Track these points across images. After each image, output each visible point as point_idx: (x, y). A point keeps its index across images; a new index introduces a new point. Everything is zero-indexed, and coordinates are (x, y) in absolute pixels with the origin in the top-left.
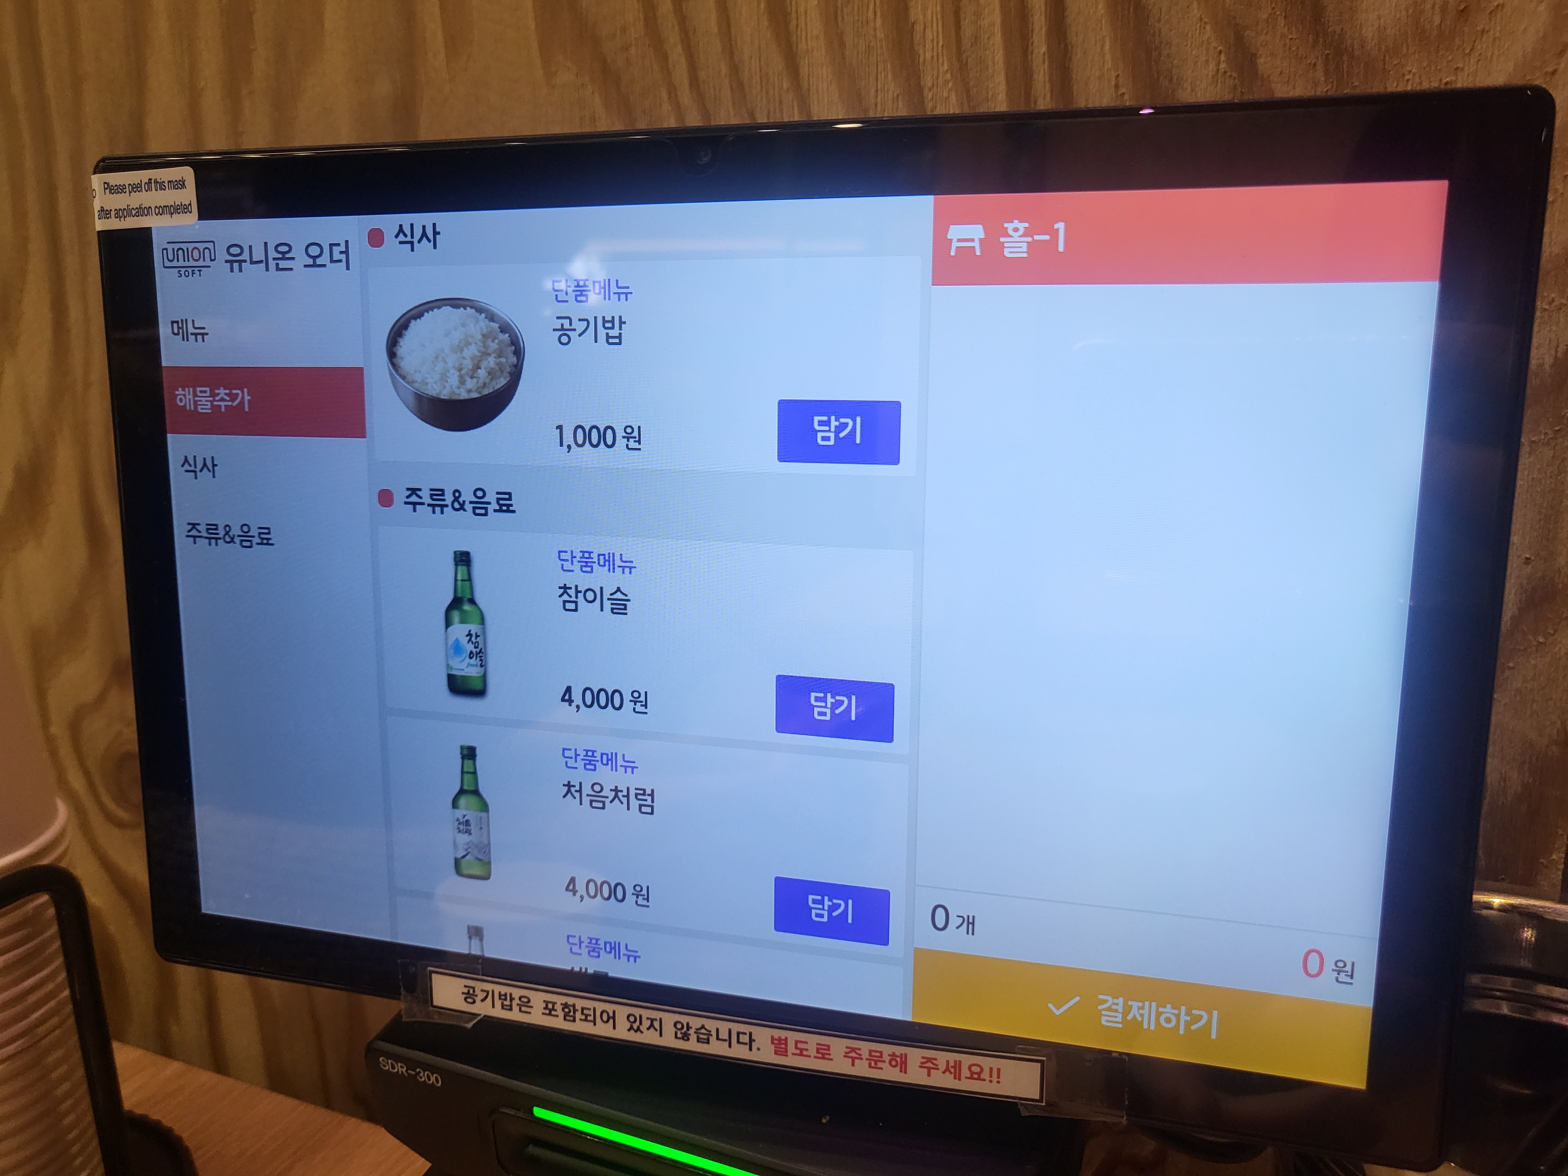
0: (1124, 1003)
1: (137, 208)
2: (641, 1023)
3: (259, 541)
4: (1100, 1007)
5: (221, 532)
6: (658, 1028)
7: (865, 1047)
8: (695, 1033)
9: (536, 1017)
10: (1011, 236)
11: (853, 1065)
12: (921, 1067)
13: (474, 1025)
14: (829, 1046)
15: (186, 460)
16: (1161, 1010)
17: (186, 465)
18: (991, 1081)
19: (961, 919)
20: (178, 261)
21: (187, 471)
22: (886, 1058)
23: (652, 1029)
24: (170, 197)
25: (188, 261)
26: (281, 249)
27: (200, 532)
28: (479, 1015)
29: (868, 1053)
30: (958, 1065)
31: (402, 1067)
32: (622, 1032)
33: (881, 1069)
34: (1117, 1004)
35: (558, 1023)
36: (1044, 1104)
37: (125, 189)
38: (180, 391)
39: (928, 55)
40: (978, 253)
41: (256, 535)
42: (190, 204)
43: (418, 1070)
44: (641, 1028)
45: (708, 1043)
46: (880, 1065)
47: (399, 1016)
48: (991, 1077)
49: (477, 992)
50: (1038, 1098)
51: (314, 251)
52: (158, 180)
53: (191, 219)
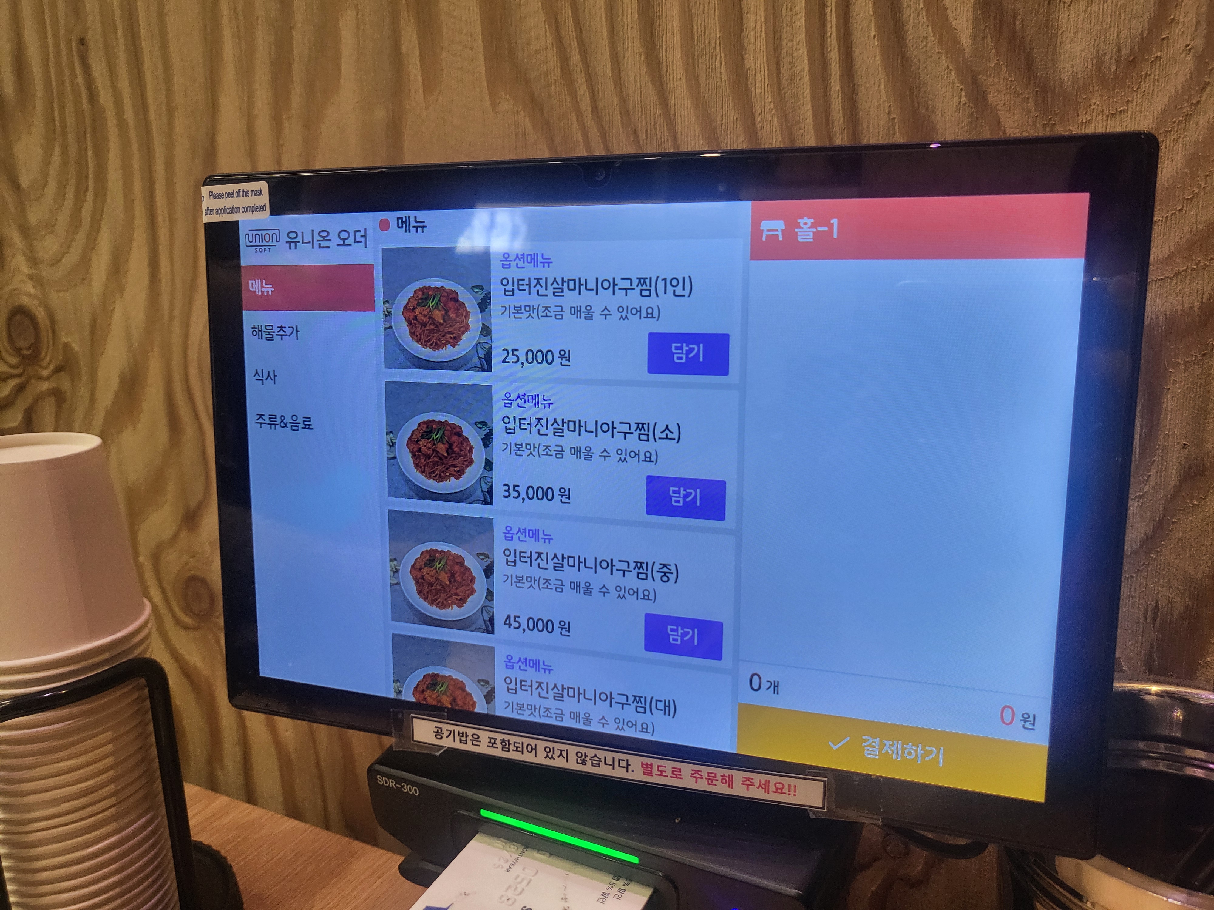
0: (880, 740)
1: (230, 208)
2: (554, 753)
3: (304, 426)
4: (863, 745)
5: (279, 420)
6: (565, 757)
7: (705, 770)
8: (590, 759)
9: (483, 748)
10: (803, 228)
11: (696, 782)
12: (742, 784)
13: (441, 753)
14: (680, 769)
15: (257, 373)
16: (905, 746)
17: (257, 375)
18: (790, 794)
19: (769, 684)
20: (256, 242)
21: (257, 380)
22: (719, 778)
23: (561, 756)
24: (252, 201)
25: (262, 242)
26: (323, 234)
27: (264, 420)
28: (444, 747)
29: (706, 775)
30: (767, 782)
31: (392, 782)
32: (540, 759)
33: (716, 785)
34: (875, 742)
35: (497, 752)
36: (825, 810)
37: (223, 195)
39: (758, 91)
40: (781, 239)
41: (302, 423)
42: (265, 206)
43: (403, 784)
44: (554, 756)
45: (599, 767)
46: (714, 782)
47: (391, 747)
48: (790, 791)
49: (444, 731)
50: (821, 806)
51: (344, 235)
52: (245, 190)
53: (265, 215)
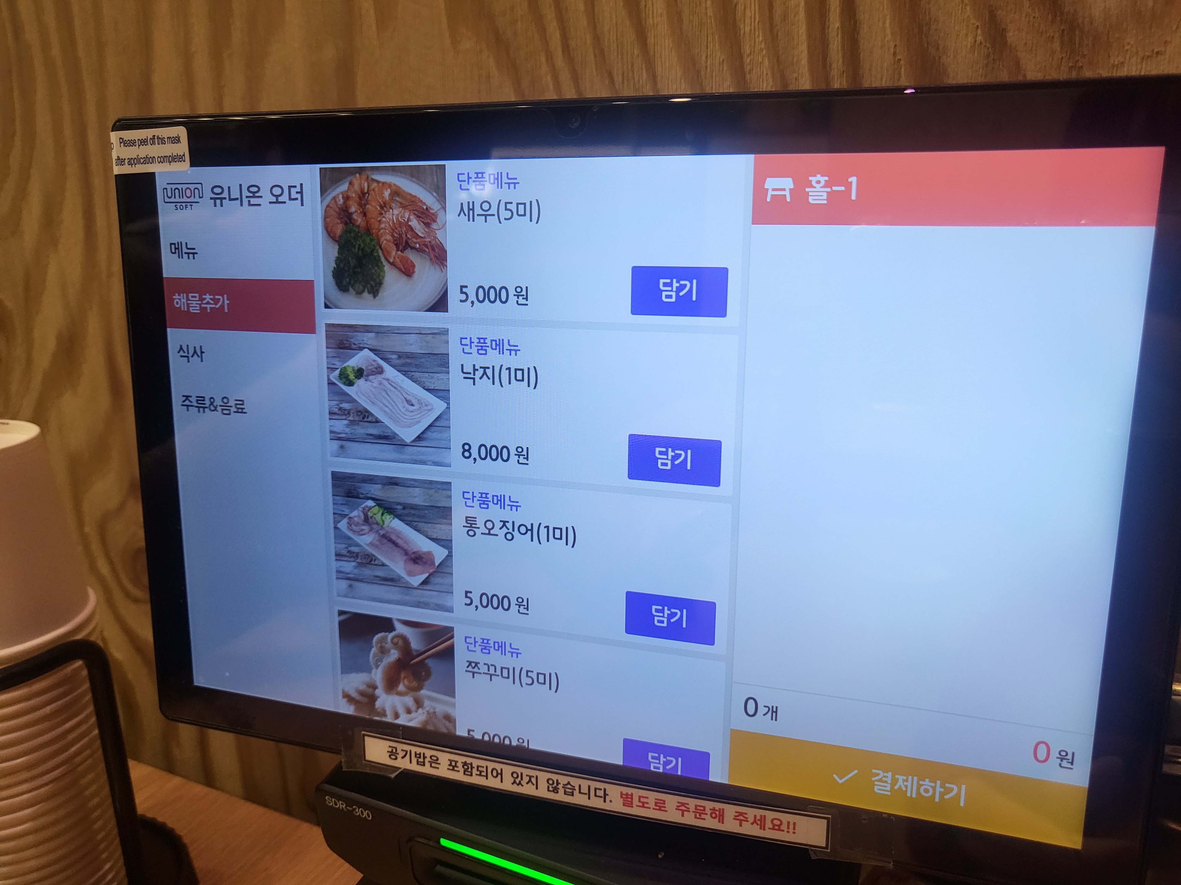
0: (892, 777)
1: (144, 158)
2: (522, 779)
3: (236, 410)
4: (874, 779)
5: (207, 402)
6: (535, 783)
7: (692, 802)
8: (563, 787)
9: (443, 771)
10: (815, 187)
11: (683, 816)
12: (734, 819)
13: (396, 776)
14: (664, 801)
15: (181, 348)
16: (921, 782)
17: (181, 352)
18: (788, 832)
19: (767, 709)
20: (175, 198)
21: (182, 356)
22: (708, 812)
23: (530, 783)
24: (169, 149)
25: (183, 198)
26: (252, 189)
27: (191, 402)
28: (400, 768)
29: (694, 807)
30: (763, 818)
31: (342, 804)
32: (507, 785)
33: (704, 819)
34: (887, 777)
35: (459, 776)
36: (829, 851)
37: (136, 143)
38: (176, 296)
39: (747, 29)
40: (788, 200)
41: (233, 405)
42: (184, 155)
43: (354, 807)
44: (522, 782)
45: (573, 795)
46: (703, 816)
47: (339, 766)
48: (788, 828)
49: (399, 751)
50: (824, 846)
51: (277, 191)
52: (160, 136)
53: (185, 166)
